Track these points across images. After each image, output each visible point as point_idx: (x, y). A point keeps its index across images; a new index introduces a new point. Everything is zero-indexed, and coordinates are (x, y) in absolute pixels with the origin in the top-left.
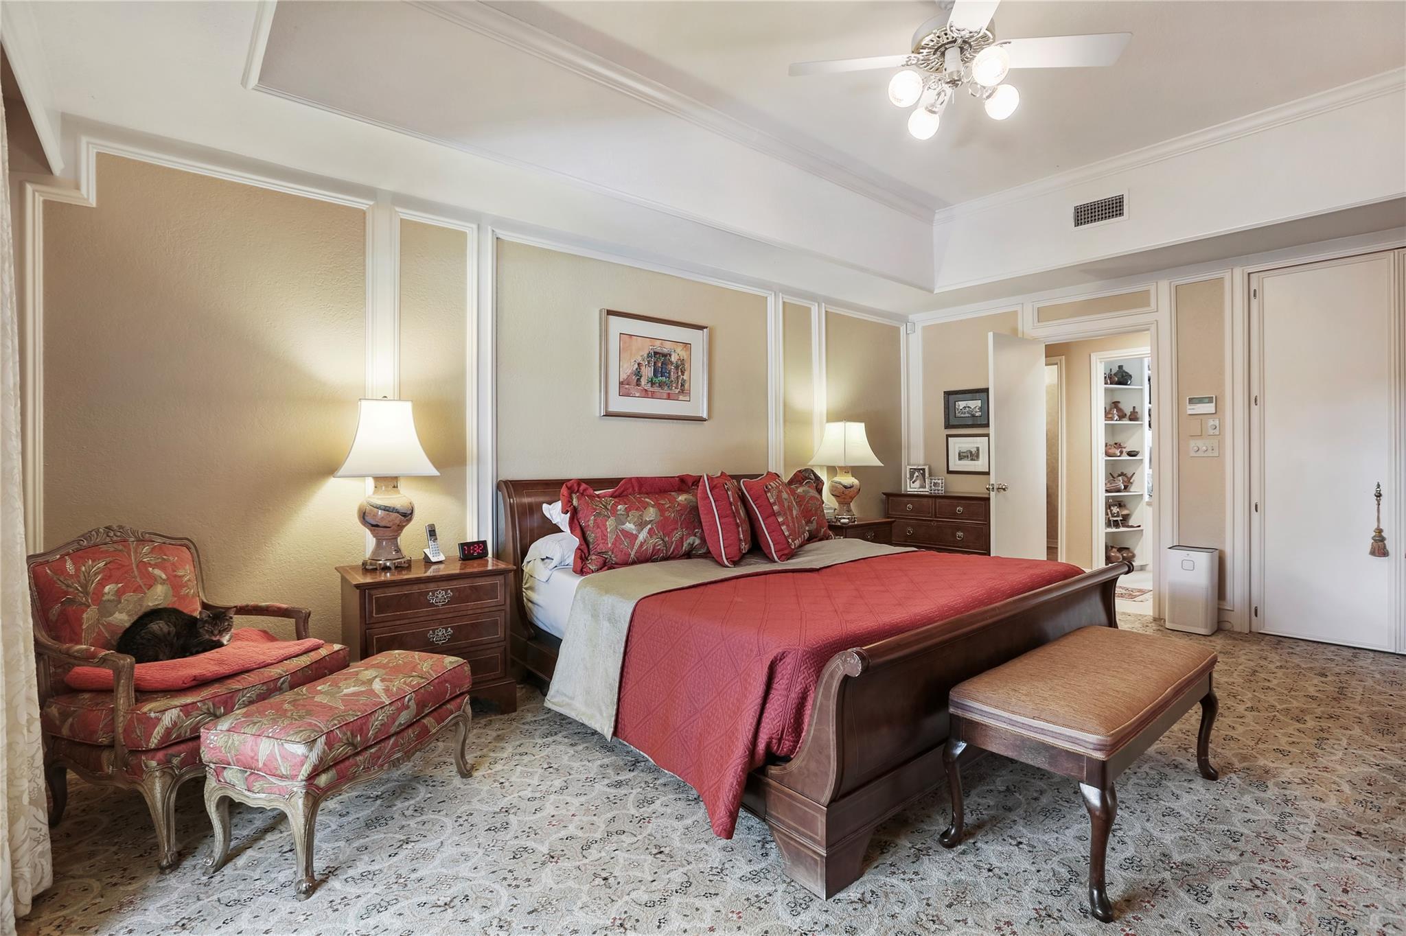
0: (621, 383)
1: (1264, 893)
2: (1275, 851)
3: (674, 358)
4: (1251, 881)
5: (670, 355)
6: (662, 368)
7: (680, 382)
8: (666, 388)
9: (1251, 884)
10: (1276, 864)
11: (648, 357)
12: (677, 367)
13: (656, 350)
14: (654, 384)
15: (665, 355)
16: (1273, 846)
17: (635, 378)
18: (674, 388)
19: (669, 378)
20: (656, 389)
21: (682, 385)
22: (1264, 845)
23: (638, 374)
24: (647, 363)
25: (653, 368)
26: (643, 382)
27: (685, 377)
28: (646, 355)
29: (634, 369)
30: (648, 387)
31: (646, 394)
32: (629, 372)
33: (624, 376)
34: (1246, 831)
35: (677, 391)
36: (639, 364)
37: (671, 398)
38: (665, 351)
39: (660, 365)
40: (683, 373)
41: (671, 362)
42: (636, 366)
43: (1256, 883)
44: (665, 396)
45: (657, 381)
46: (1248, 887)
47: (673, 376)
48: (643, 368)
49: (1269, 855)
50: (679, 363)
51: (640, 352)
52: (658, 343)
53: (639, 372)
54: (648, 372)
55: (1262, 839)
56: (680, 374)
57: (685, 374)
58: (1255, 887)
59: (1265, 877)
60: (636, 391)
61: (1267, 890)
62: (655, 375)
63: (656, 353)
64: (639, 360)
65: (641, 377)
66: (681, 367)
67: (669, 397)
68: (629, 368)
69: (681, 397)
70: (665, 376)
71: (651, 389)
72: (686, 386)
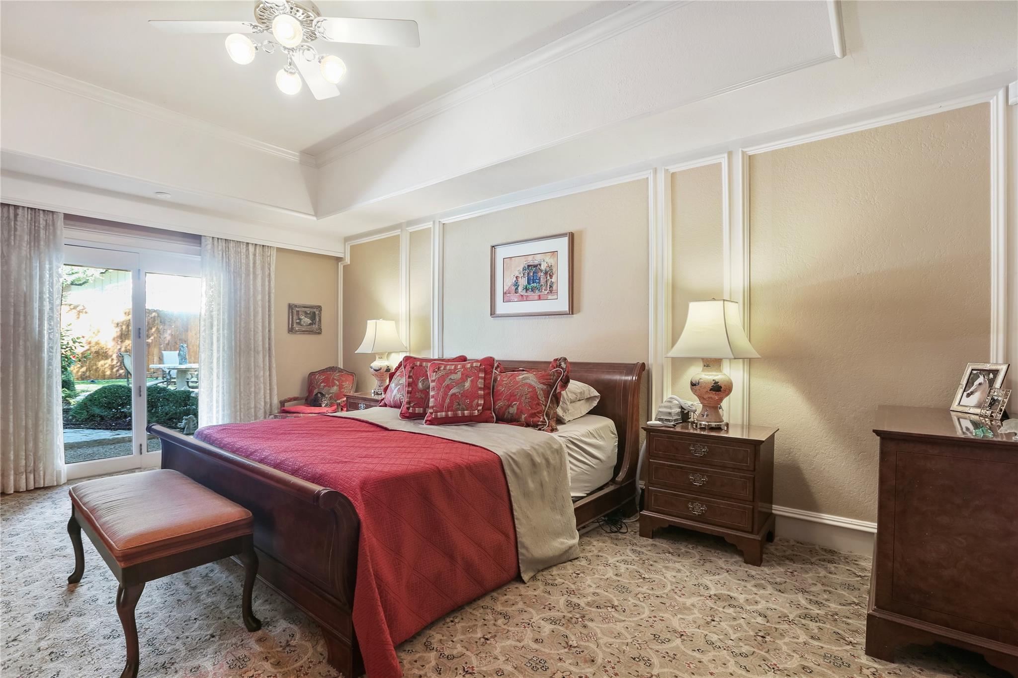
0: (504, 293)
1: (7, 641)
2: (19, 669)
3: (543, 267)
4: (20, 641)
5: (540, 265)
6: (533, 277)
7: (549, 284)
8: (537, 291)
9: (18, 640)
10: (11, 661)
11: (523, 270)
12: (546, 273)
13: (529, 264)
14: (528, 289)
15: (535, 266)
16: (23, 671)
17: (514, 288)
18: (543, 290)
19: (539, 283)
20: (530, 293)
21: (551, 287)
22: (30, 666)
23: (516, 285)
24: (522, 275)
25: (527, 277)
26: (520, 289)
27: (553, 280)
28: (521, 270)
29: (514, 281)
30: (524, 293)
31: (522, 298)
32: (510, 284)
33: (506, 288)
34: (52, 665)
35: (546, 292)
36: (516, 277)
37: (541, 298)
38: (536, 262)
39: (532, 274)
40: (551, 276)
41: (541, 270)
42: (515, 279)
43: (16, 642)
44: (537, 297)
45: (530, 287)
46: (19, 637)
47: (543, 281)
48: (520, 279)
49: (21, 662)
50: (548, 269)
51: (517, 268)
52: (530, 258)
53: (517, 283)
54: (523, 282)
55: (35, 669)
56: (548, 278)
57: (553, 277)
58: (15, 640)
59: (14, 649)
60: (515, 297)
61: (7, 644)
62: (529, 283)
63: (529, 266)
64: (517, 274)
65: (518, 286)
66: (549, 273)
67: (540, 298)
68: (510, 281)
69: (550, 297)
70: (536, 282)
71: (526, 294)
72: (554, 287)
